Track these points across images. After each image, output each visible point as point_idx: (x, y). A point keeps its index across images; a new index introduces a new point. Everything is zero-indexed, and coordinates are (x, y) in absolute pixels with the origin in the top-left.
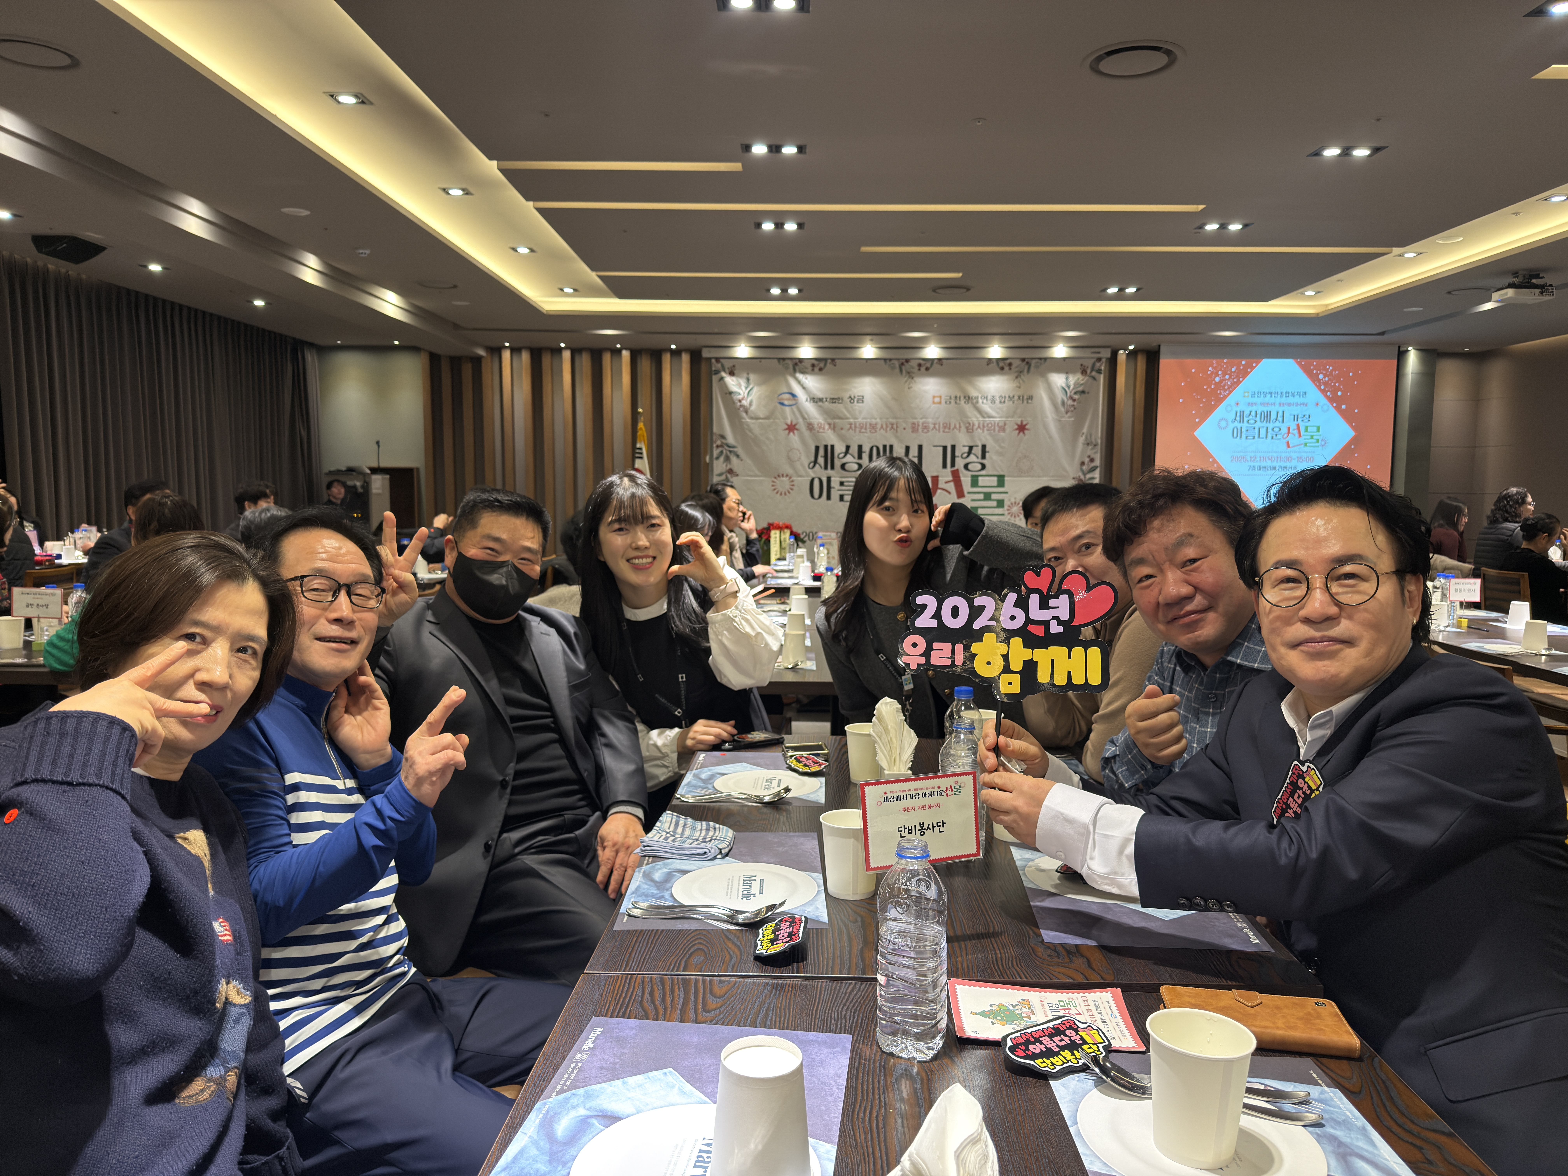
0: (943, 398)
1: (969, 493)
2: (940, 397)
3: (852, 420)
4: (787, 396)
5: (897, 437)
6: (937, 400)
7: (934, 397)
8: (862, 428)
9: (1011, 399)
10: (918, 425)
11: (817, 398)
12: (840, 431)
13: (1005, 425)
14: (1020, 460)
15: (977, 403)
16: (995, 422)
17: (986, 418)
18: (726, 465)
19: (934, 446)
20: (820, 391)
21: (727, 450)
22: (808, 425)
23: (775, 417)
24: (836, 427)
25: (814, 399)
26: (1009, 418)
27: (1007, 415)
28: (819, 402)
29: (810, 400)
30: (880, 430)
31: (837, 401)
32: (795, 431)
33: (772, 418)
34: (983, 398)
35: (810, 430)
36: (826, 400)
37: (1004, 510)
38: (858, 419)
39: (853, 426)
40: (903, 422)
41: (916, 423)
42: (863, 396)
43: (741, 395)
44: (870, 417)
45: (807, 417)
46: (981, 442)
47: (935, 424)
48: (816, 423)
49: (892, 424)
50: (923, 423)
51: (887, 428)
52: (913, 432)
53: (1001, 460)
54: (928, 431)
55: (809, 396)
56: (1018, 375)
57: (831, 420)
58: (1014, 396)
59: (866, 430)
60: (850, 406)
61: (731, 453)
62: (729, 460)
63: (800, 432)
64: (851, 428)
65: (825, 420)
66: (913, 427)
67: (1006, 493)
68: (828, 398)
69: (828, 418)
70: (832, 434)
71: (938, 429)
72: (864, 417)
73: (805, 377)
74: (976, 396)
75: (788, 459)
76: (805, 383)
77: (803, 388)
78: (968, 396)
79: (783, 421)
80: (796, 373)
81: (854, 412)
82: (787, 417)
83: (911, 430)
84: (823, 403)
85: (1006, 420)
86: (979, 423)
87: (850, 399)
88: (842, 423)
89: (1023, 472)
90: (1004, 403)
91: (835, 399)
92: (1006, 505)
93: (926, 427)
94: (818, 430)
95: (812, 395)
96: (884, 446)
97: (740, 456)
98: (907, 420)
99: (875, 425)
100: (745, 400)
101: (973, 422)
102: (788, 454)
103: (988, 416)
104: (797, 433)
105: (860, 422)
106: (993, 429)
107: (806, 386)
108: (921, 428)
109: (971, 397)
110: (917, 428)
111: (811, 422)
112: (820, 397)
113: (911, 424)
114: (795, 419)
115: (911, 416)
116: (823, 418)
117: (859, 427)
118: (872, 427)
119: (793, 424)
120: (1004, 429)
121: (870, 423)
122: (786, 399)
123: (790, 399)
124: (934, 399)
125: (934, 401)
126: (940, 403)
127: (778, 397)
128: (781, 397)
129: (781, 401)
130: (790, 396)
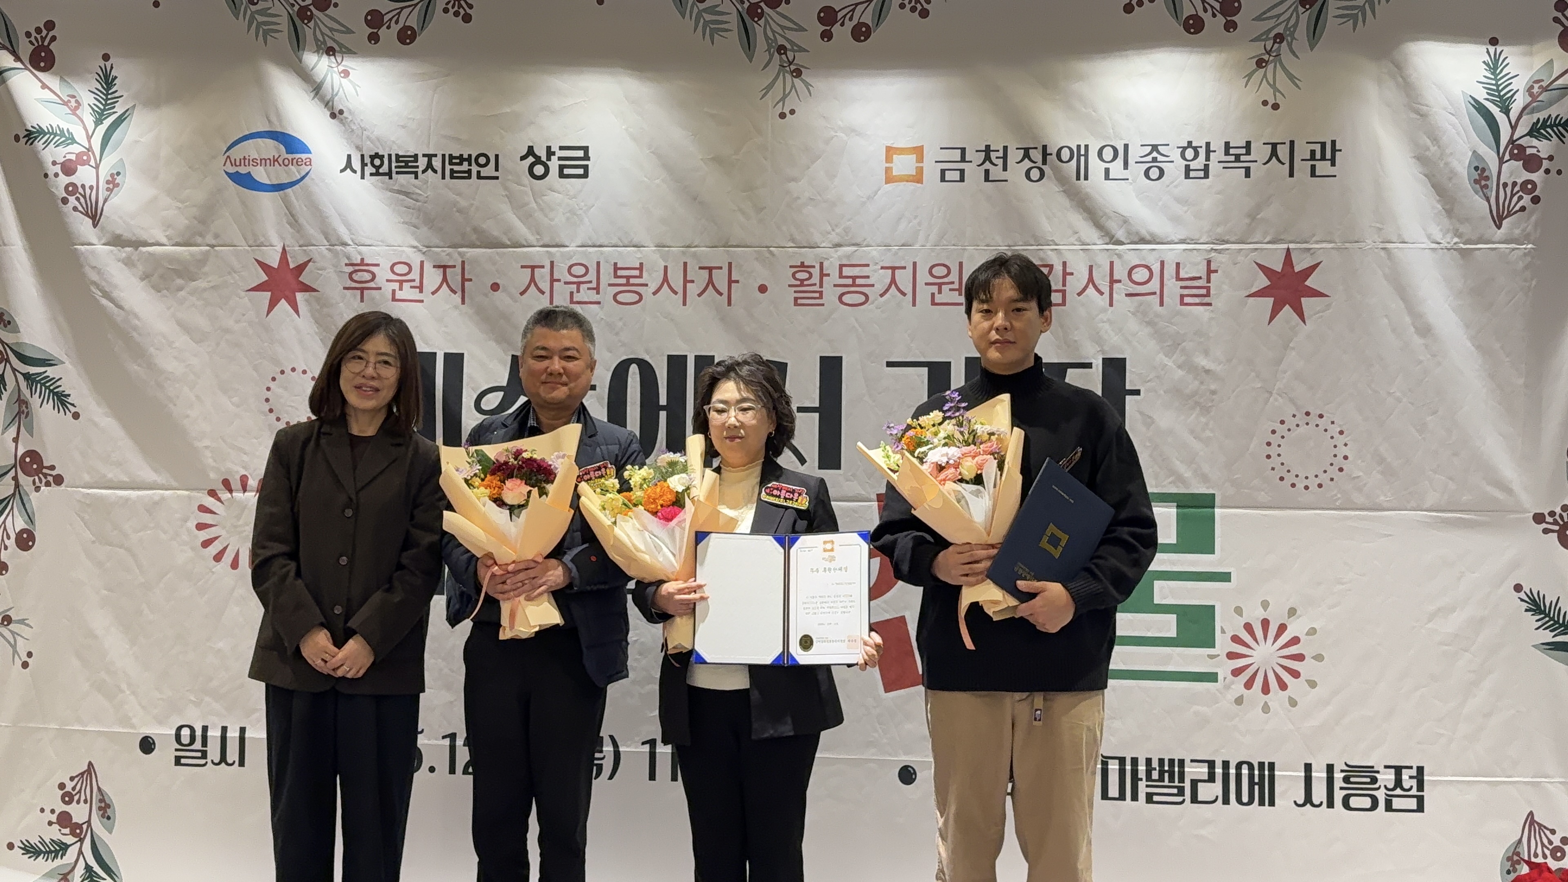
0: (931, 157)
2: (919, 152)
3: (537, 254)
4: (269, 148)
5: (729, 325)
6: (904, 165)
7: (890, 152)
8: (579, 284)
9: (1237, 158)
10: (822, 275)
11: (390, 156)
12: (486, 295)
13: (1210, 272)
14: (1281, 429)
15: (1078, 178)
16: (1162, 263)
17: (1122, 243)
18: (16, 440)
19: (890, 364)
20: (403, 127)
21: (17, 373)
22: (351, 269)
23: (216, 236)
24: (470, 280)
25: (377, 162)
26: (1227, 242)
27: (1219, 230)
28: (397, 173)
29: (364, 165)
30: (655, 293)
31: (475, 169)
32: (300, 296)
33: (199, 240)
34: (1108, 154)
35: (359, 291)
36: (430, 166)
37: (1211, 657)
38: (567, 246)
39: (542, 277)
40: (757, 259)
41: (814, 267)
42: (586, 149)
43: (74, 141)
44: (614, 241)
45: (347, 239)
46: (1103, 351)
47: (894, 269)
48: (386, 265)
49: (710, 269)
50: (841, 266)
51: (688, 285)
52: (800, 301)
53: (1192, 432)
54: (862, 299)
55: (358, 148)
56: (1269, 53)
57: (450, 250)
58: (1248, 144)
59: (598, 293)
60: (528, 189)
61: (32, 386)
62: (26, 417)
63: (318, 300)
64: (536, 285)
65: (425, 249)
66: (798, 283)
67: (1225, 577)
68: (436, 156)
69: (436, 241)
70: (456, 307)
71: (908, 290)
72: (590, 238)
73: (341, 68)
74: (1079, 147)
75: (266, 415)
76: (336, 95)
77: (333, 116)
78: (1040, 149)
79: (248, 251)
80: (304, 50)
81: (546, 216)
82: (264, 236)
83: (791, 294)
84: (416, 178)
85: (1213, 254)
86: (1091, 267)
87: (531, 159)
88: (494, 264)
89: (1300, 486)
90: (1206, 176)
91: (466, 160)
92: (1223, 631)
93: (854, 285)
94: (394, 291)
95: (368, 143)
96: (676, 363)
97: (70, 400)
98: (771, 253)
99: (637, 273)
100: (92, 163)
101: (1064, 264)
102: (268, 394)
103: (1129, 233)
104: (307, 301)
105: (571, 258)
106: (1154, 293)
107: (341, 107)
108: (835, 286)
109: (1053, 150)
110: (816, 288)
111: (362, 260)
112: (401, 154)
113: (791, 267)
114: (300, 246)
115: (791, 235)
116: (416, 244)
117: (566, 283)
118: (624, 281)
119: (292, 266)
120: (1204, 292)
121: (615, 264)
122: (263, 161)
123: (276, 163)
124: (889, 159)
125: (888, 170)
126: (918, 178)
127: (227, 154)
128: (237, 153)
129: (243, 170)
130: (278, 150)
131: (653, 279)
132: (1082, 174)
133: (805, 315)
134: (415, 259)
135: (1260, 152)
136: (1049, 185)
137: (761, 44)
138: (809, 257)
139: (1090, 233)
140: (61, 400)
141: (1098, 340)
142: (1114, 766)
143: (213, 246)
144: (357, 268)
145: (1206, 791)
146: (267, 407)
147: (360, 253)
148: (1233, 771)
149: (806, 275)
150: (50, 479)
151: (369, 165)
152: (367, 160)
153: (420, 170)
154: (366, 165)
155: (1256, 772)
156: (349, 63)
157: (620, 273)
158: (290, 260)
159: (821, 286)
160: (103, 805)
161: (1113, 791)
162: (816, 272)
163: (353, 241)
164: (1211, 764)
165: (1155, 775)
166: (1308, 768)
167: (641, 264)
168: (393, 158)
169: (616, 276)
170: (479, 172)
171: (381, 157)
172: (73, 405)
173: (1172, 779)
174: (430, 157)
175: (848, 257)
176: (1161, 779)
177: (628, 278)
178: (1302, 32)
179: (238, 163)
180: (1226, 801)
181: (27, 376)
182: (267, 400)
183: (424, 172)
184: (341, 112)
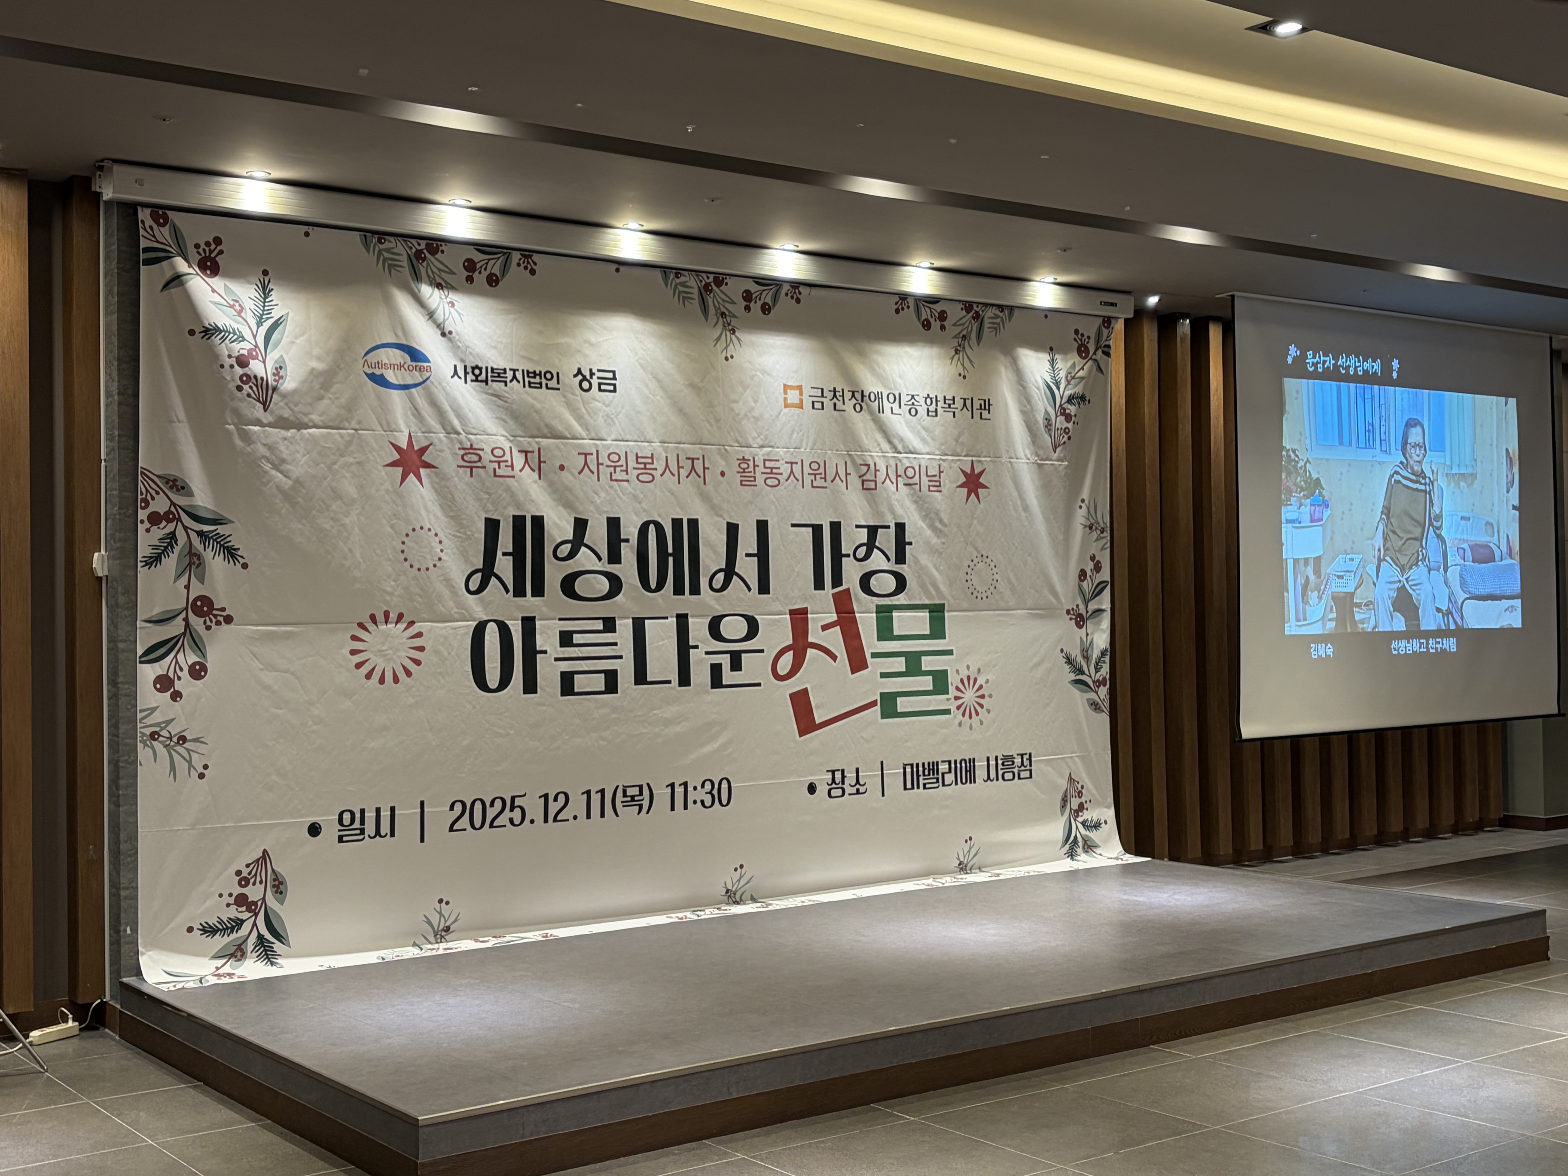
0: (807, 391)
1: (874, 655)
2: (800, 388)
3: (587, 444)
4: (397, 357)
5: (705, 498)
6: (793, 396)
7: (786, 387)
8: (615, 467)
9: (949, 405)
10: (755, 466)
11: (487, 368)
12: (556, 473)
13: (940, 472)
14: (972, 564)
15: (879, 412)
16: (920, 466)
17: (900, 453)
18: (187, 587)
19: (793, 525)
20: (495, 347)
21: (189, 530)
22: (462, 452)
23: (359, 423)
24: (545, 462)
25: (477, 372)
26: (947, 455)
27: (943, 448)
28: (492, 381)
29: (466, 373)
30: (662, 475)
31: (544, 381)
32: (422, 471)
33: (347, 425)
34: (891, 397)
35: (469, 470)
36: (514, 377)
37: (948, 700)
38: (605, 440)
39: (592, 461)
40: (718, 454)
41: (749, 460)
42: (614, 372)
43: (244, 339)
44: (636, 438)
45: (459, 428)
46: (894, 518)
47: (792, 463)
48: (488, 450)
49: (693, 460)
50: (765, 460)
51: (681, 470)
52: (744, 483)
53: (935, 566)
54: (776, 482)
55: (462, 360)
56: (960, 345)
57: (530, 439)
58: (954, 397)
59: (627, 474)
60: (579, 398)
61: (206, 541)
62: (197, 568)
63: (437, 475)
64: (588, 467)
65: (512, 438)
66: (742, 470)
67: (950, 652)
68: (518, 370)
69: (519, 433)
70: (535, 482)
71: (800, 478)
72: (620, 435)
73: (449, 300)
74: (878, 393)
75: (402, 563)
76: (447, 319)
77: (443, 334)
78: (860, 392)
79: (383, 435)
80: (421, 282)
81: (591, 417)
82: (395, 424)
83: (738, 478)
84: (506, 385)
85: (941, 462)
86: (887, 467)
87: (580, 377)
88: (560, 450)
89: (979, 598)
90: (936, 415)
91: (538, 375)
92: (952, 684)
93: (772, 473)
94: (495, 470)
95: (471, 357)
96: (677, 524)
97: (239, 553)
98: (726, 450)
99: (650, 461)
100: (260, 358)
101: (875, 464)
102: (404, 547)
103: (904, 447)
104: (429, 476)
105: (608, 449)
106: (917, 484)
107: (451, 329)
108: (762, 473)
109: (866, 393)
110: (752, 474)
111: (471, 445)
112: (495, 367)
113: (738, 459)
114: (423, 433)
115: (736, 438)
116: (506, 434)
117: (607, 466)
118: (642, 466)
119: (416, 448)
120: (938, 484)
121: (637, 454)
122: (392, 366)
123: (402, 368)
124: (785, 392)
125: (785, 399)
126: (801, 406)
127: (365, 358)
128: (372, 358)
129: (378, 372)
130: (403, 358)
131: (660, 465)
132: (881, 410)
133: (747, 492)
134: (507, 445)
135: (959, 404)
136: (865, 414)
137: (712, 310)
138: (747, 453)
139: (886, 446)
140: (231, 553)
141: (892, 511)
142: (908, 770)
143: (356, 430)
144: (467, 451)
145: (950, 778)
146: (402, 557)
147: (469, 440)
148: (958, 765)
149: (746, 466)
150: (221, 619)
151: (470, 373)
152: (469, 370)
153: (508, 380)
154: (468, 373)
155: (968, 765)
156: (453, 296)
157: (640, 460)
158: (414, 443)
159: (755, 473)
160: (277, 883)
161: (909, 786)
162: (751, 463)
163: (464, 431)
164: (950, 762)
165: (926, 773)
166: (988, 759)
167: (652, 454)
168: (489, 370)
169: (637, 462)
170: (547, 385)
171: (480, 369)
172: (242, 557)
173: (933, 774)
174: (514, 371)
175: (768, 454)
176: (929, 775)
177: (645, 464)
178: (974, 335)
179: (373, 366)
180: (956, 784)
181: (200, 534)
182: (403, 552)
183: (511, 381)
184: (450, 333)
